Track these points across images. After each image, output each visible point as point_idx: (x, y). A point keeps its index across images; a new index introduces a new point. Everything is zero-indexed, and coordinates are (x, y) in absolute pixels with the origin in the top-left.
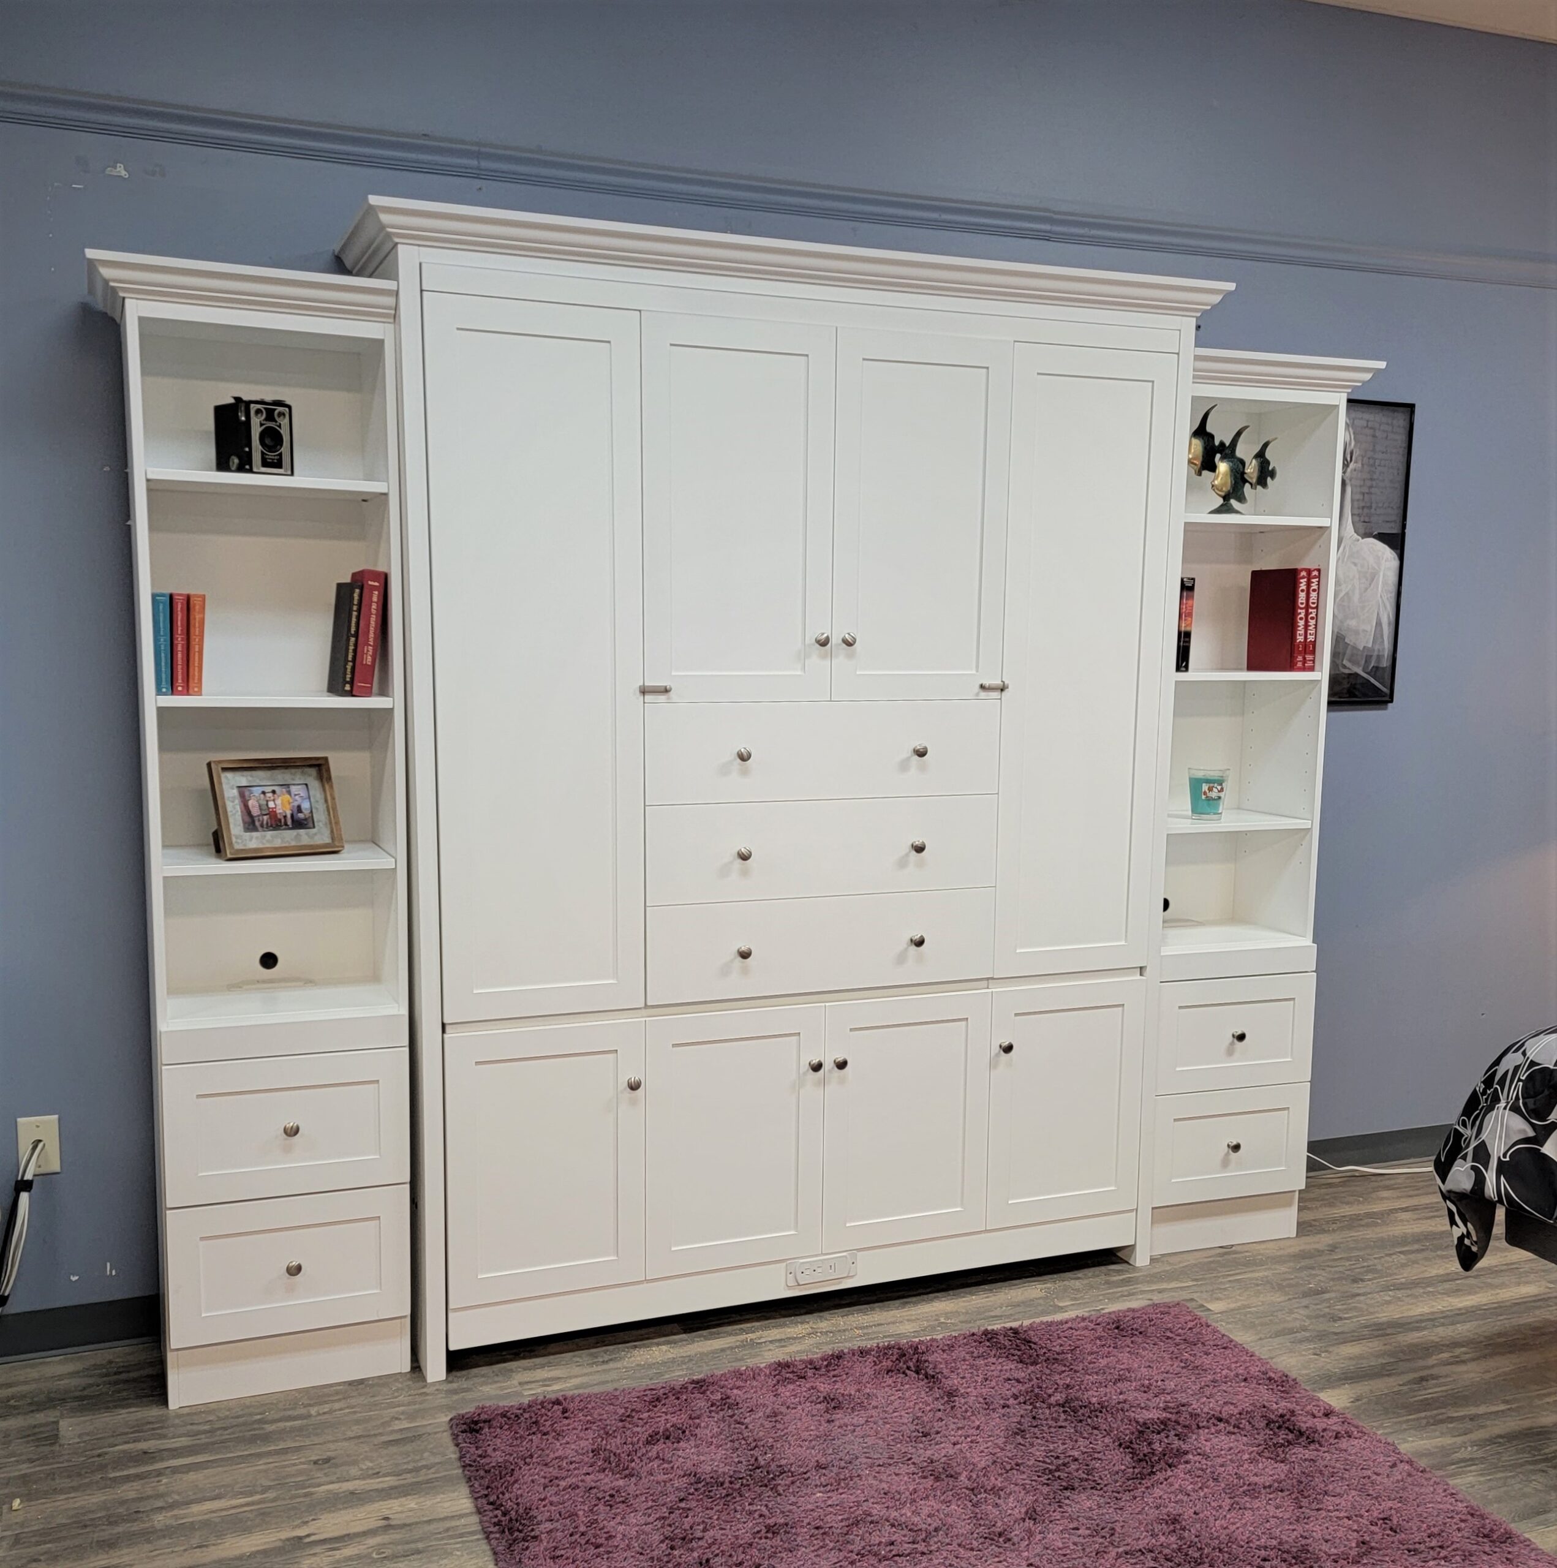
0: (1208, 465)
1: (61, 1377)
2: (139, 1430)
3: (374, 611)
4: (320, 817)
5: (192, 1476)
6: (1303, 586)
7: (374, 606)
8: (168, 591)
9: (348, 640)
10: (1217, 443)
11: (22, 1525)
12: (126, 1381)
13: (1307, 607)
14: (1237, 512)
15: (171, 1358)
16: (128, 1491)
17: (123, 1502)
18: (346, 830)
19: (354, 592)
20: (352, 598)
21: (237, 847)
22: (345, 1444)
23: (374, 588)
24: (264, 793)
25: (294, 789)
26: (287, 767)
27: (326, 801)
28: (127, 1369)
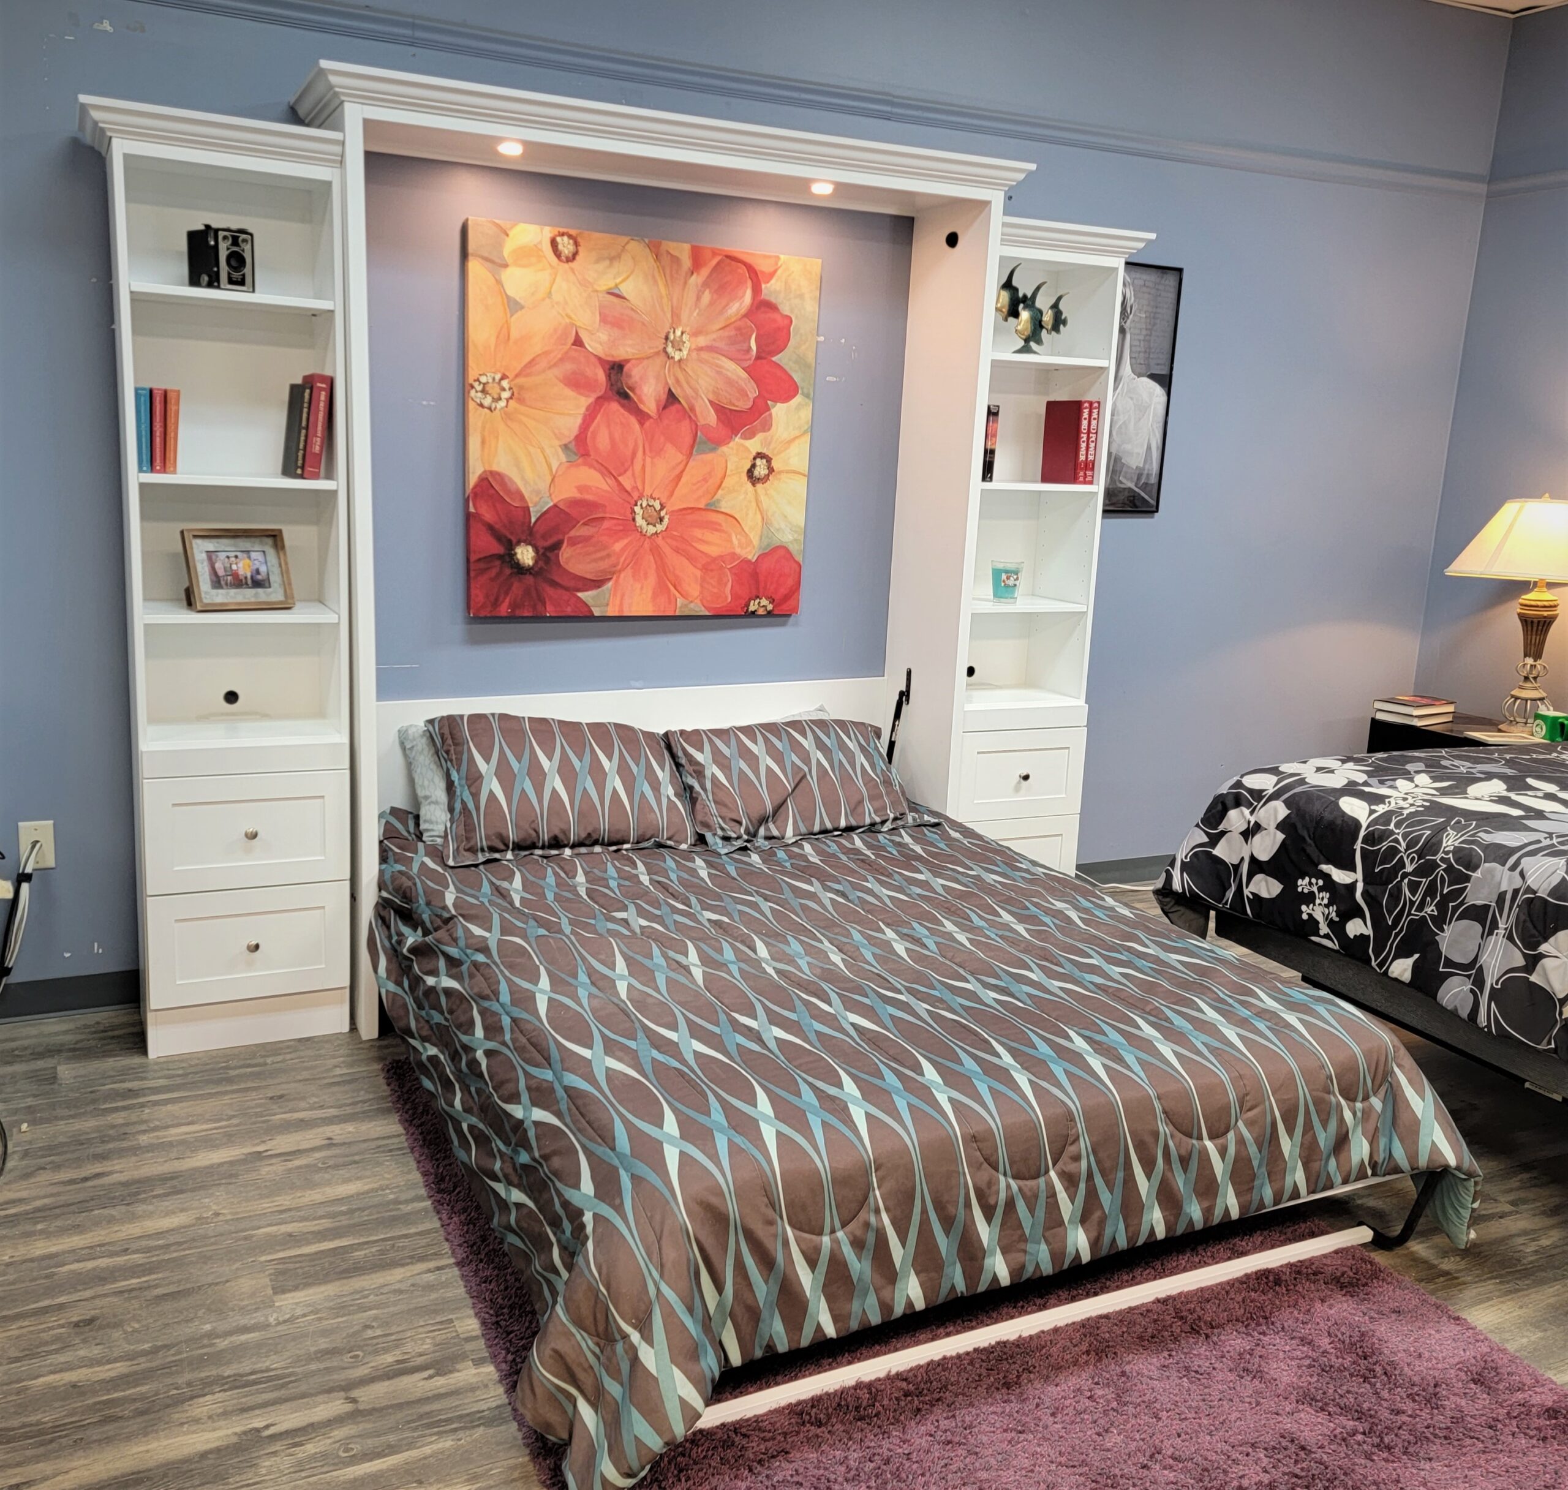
0: (1014, 313)
1: (56, 1034)
2: (124, 1074)
3: (322, 409)
4: (275, 579)
5: (169, 1107)
6: (1086, 415)
7: (322, 404)
8: (148, 385)
9: (300, 433)
10: (1021, 295)
11: (30, 1142)
12: (113, 1037)
13: (1089, 432)
14: (1035, 353)
15: (150, 1018)
16: (118, 1118)
17: (113, 1127)
18: (297, 592)
19: (304, 392)
20: (303, 397)
21: (205, 601)
22: (296, 1085)
23: (321, 389)
24: (228, 557)
25: (253, 555)
26: (247, 537)
27: (280, 565)
28: (113, 1028)
